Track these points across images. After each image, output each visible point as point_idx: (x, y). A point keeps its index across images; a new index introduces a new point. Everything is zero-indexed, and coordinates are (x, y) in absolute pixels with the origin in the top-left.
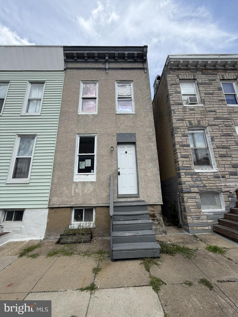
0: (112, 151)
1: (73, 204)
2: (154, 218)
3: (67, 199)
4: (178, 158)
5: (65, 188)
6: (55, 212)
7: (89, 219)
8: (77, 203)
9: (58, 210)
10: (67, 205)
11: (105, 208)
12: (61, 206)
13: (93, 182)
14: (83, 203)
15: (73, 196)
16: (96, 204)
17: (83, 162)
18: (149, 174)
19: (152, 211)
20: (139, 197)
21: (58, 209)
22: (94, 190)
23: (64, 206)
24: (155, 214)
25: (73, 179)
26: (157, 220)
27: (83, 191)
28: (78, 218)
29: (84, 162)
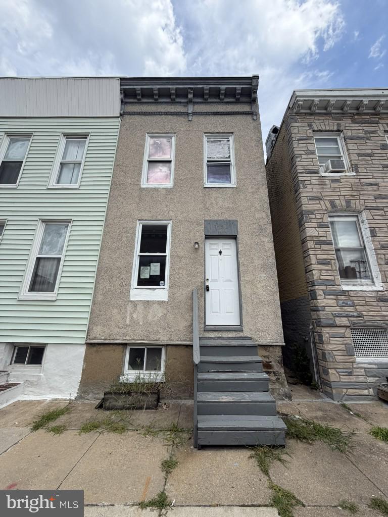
0: (197, 248)
1: (128, 338)
2: (269, 370)
3: (117, 330)
4: (311, 264)
5: (115, 311)
6: (97, 351)
7: (155, 366)
8: (135, 338)
9: (102, 348)
10: (118, 340)
11: (184, 347)
12: (107, 341)
13: (162, 302)
14: (145, 338)
15: (127, 326)
16: (167, 341)
17: (146, 268)
18: (260, 291)
19: (264, 357)
20: (242, 331)
21: (102, 346)
22: (165, 316)
23: (112, 341)
24: (270, 362)
25: (129, 295)
26: (274, 373)
27: (145, 317)
28: (135, 363)
29: (149, 267)
